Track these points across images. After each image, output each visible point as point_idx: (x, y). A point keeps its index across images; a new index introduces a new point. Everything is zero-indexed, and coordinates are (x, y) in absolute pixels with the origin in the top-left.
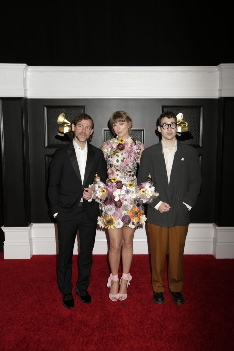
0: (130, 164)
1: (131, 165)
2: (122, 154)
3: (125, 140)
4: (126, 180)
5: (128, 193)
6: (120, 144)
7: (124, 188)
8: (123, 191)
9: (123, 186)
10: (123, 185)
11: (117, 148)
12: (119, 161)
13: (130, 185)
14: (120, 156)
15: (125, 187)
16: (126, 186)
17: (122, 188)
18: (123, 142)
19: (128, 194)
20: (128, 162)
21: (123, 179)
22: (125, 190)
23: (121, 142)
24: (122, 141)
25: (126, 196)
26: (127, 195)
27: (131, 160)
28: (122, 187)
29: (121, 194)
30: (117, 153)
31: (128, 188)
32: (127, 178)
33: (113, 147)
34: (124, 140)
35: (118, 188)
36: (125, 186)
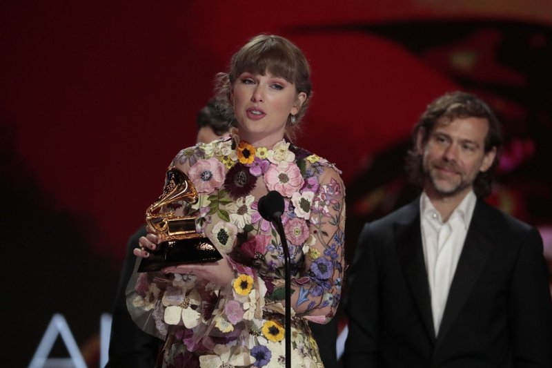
0: (269, 253)
1: (275, 257)
2: (242, 211)
3: (262, 153)
5: (262, 361)
6: (238, 167)
11: (226, 182)
12: (229, 239)
13: (274, 331)
14: (234, 216)
15: (252, 337)
16: (255, 333)
18: (252, 158)
20: (265, 243)
22: (250, 348)
23: (244, 161)
24: (247, 154)
27: (274, 238)
30: (225, 203)
31: (263, 341)
33: (209, 179)
34: (258, 154)
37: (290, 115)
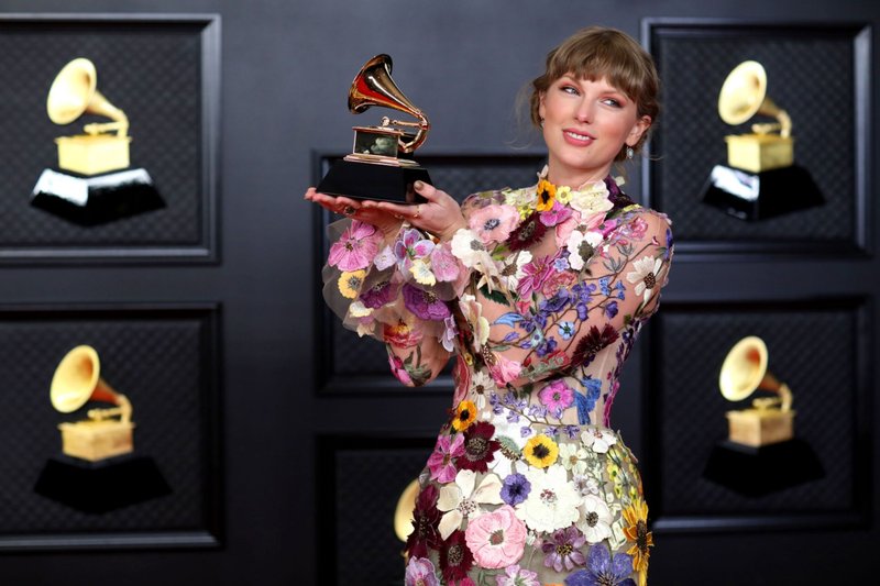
2: (509, 270)
3: (566, 196)
4: (524, 422)
5: (518, 498)
7: (500, 465)
8: (489, 478)
9: (498, 454)
10: (496, 446)
13: (541, 452)
15: (509, 462)
16: (515, 456)
17: (490, 465)
18: (551, 203)
19: (512, 504)
21: (506, 412)
22: (503, 478)
24: (545, 197)
25: (499, 517)
26: (505, 511)
28: (491, 458)
29: (479, 499)
31: (521, 468)
32: (526, 411)
34: (558, 196)
35: (462, 464)
36: (508, 455)
37: (625, 146)
